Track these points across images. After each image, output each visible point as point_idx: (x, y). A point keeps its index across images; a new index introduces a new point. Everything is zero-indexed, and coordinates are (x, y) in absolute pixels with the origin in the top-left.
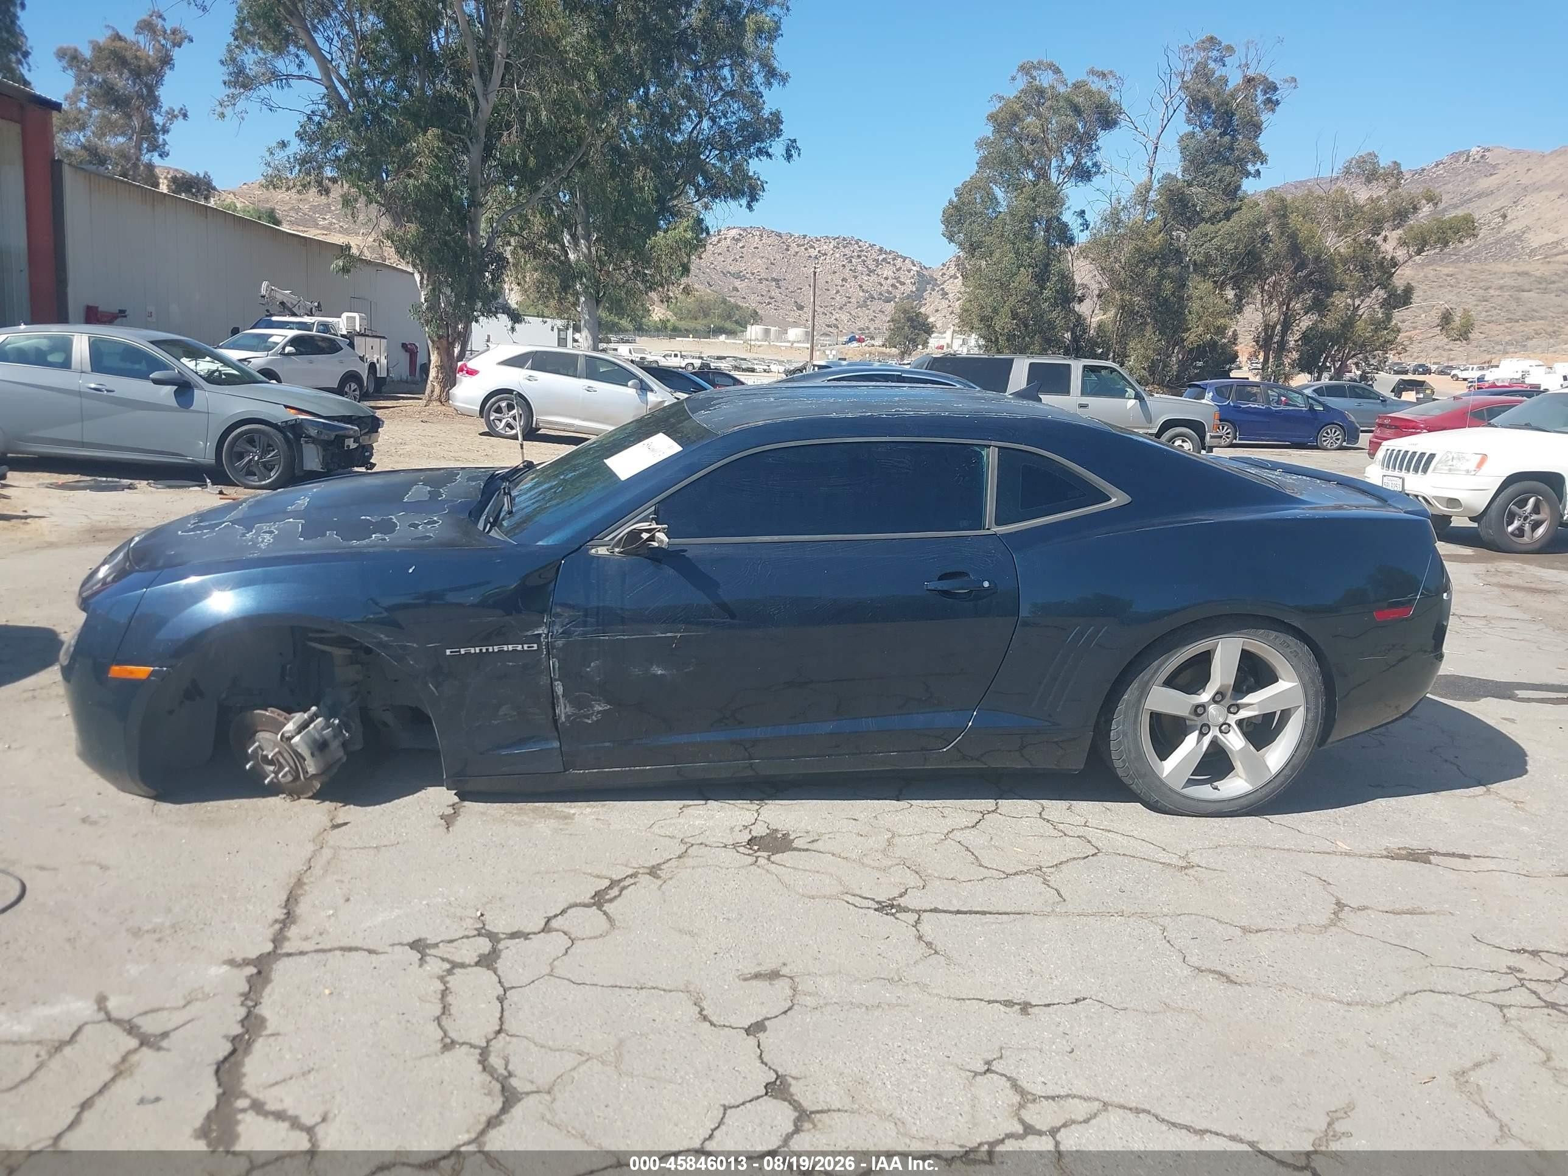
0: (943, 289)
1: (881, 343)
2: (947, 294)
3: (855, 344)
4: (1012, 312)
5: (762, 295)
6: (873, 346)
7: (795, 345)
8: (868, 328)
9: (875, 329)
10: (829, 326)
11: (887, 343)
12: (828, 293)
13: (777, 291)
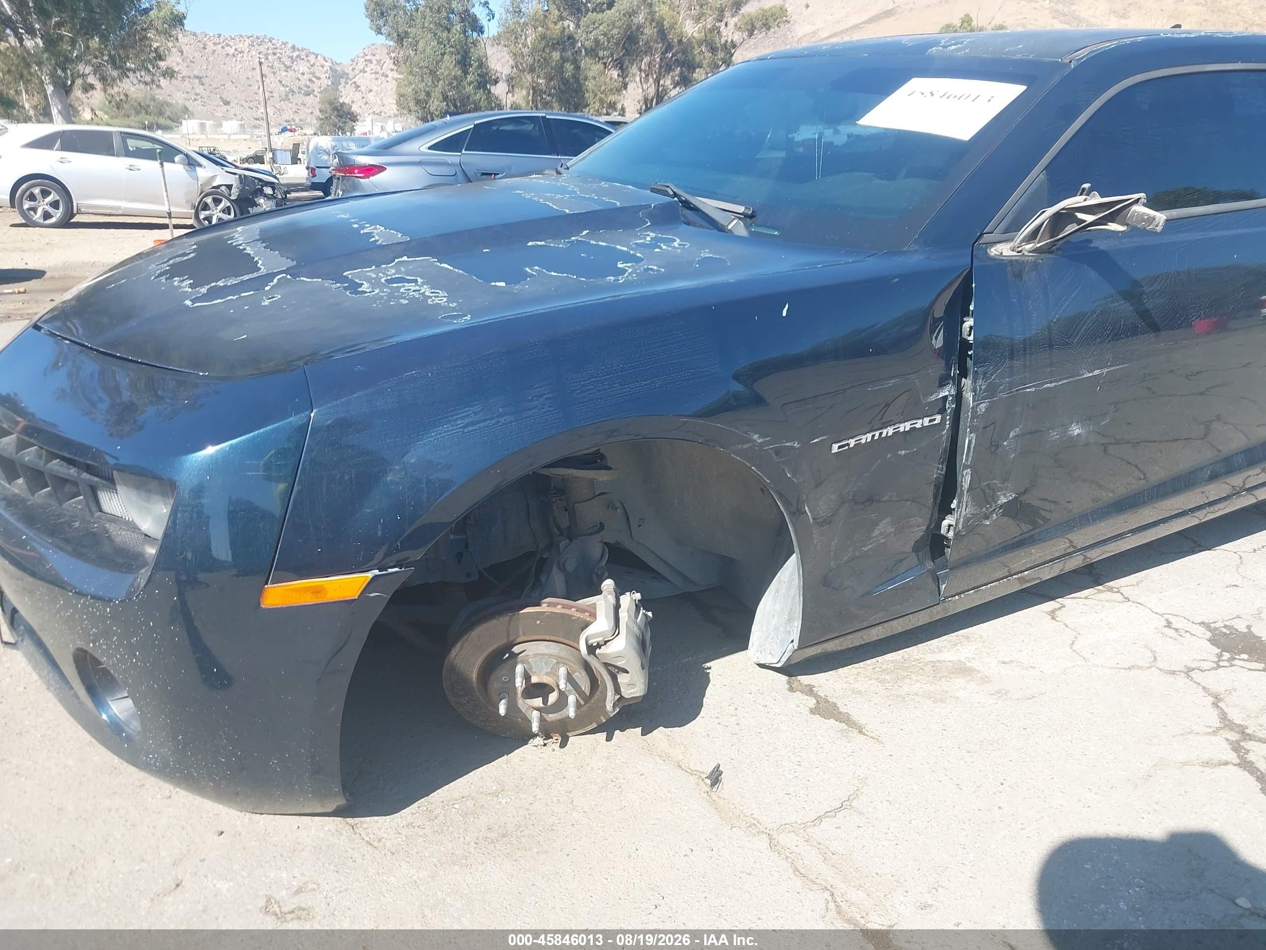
0: (355, 83)
1: (312, 132)
2: (359, 87)
3: (288, 134)
4: (443, 96)
5: (187, 93)
6: (305, 134)
7: (232, 137)
8: (294, 121)
9: (300, 120)
10: (256, 119)
11: (319, 132)
12: (250, 88)
13: (202, 87)
